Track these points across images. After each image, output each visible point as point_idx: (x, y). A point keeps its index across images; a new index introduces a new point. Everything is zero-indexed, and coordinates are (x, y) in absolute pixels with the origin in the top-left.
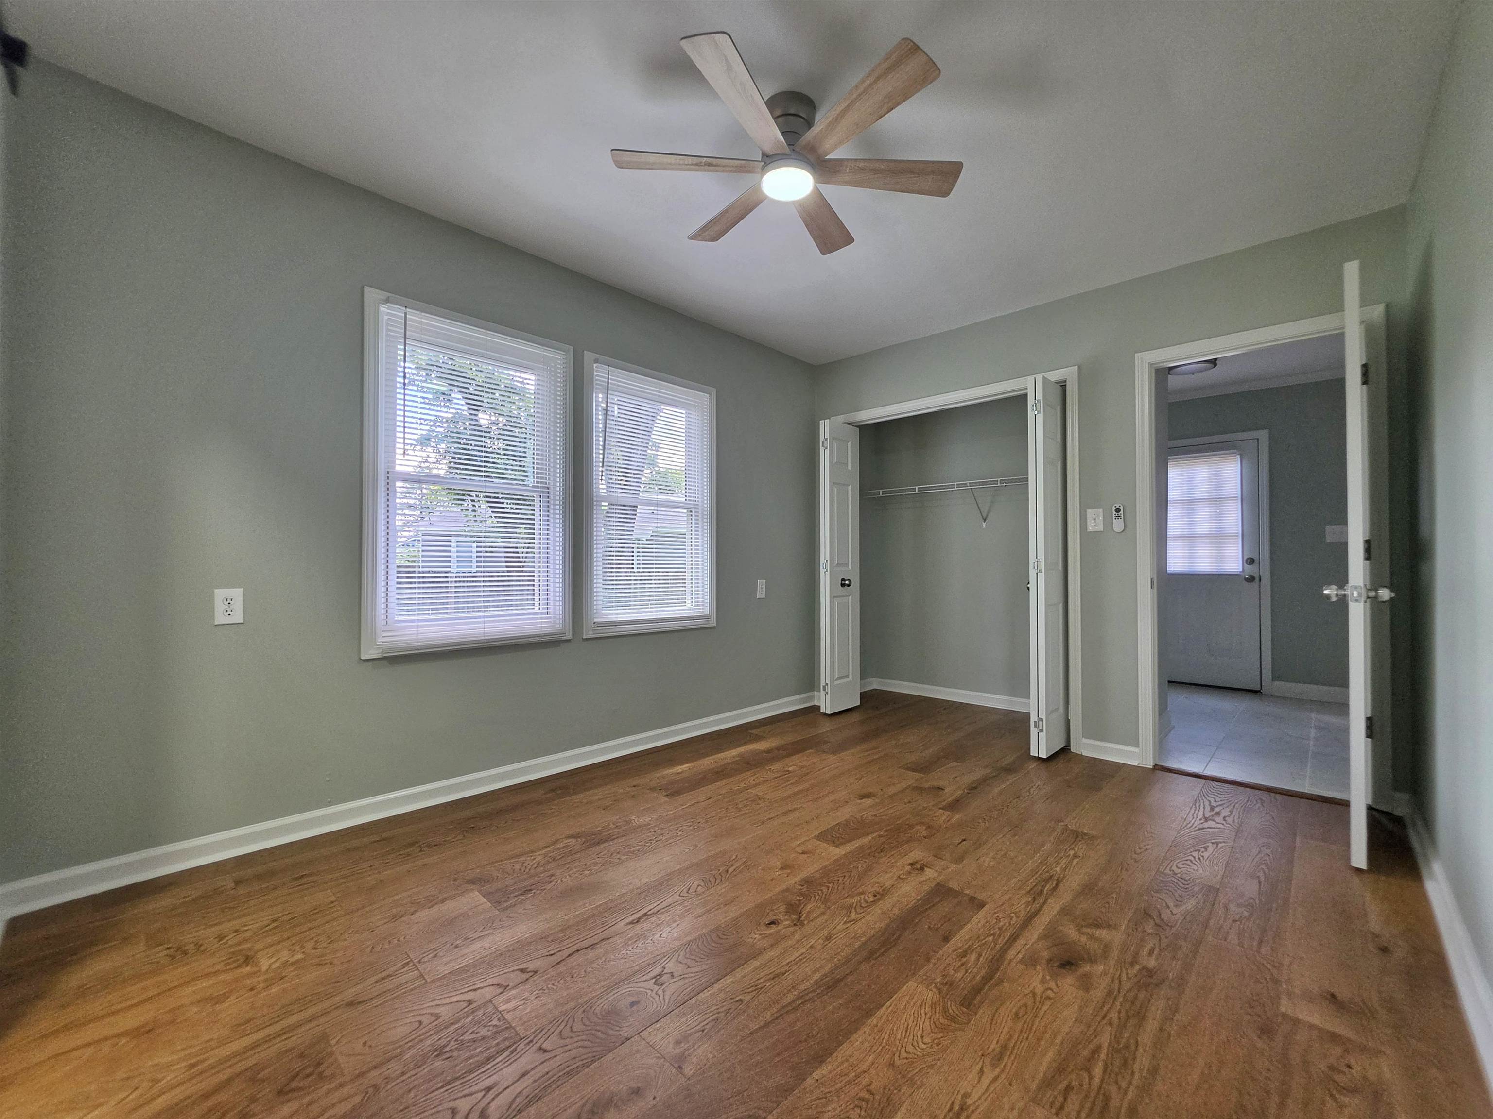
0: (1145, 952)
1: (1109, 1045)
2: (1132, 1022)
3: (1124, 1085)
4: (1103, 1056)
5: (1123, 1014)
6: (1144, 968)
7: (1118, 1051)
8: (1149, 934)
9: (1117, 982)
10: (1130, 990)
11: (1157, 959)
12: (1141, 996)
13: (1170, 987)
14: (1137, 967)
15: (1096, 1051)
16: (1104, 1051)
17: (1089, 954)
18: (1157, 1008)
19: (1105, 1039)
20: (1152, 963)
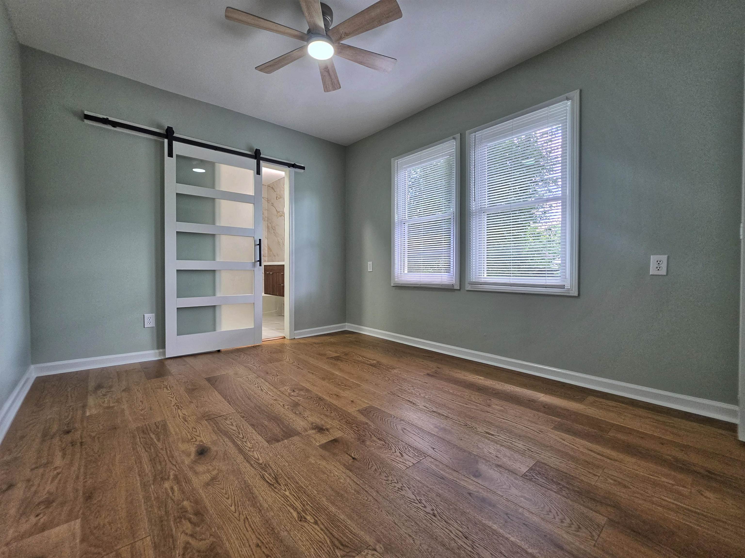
0: (176, 488)
1: (156, 444)
2: (154, 456)
3: (142, 440)
4: (155, 440)
5: (160, 455)
6: (168, 478)
7: (151, 445)
8: (183, 500)
9: (174, 463)
10: (166, 465)
11: (166, 489)
12: (159, 468)
13: (149, 481)
14: (172, 477)
15: (159, 440)
16: (156, 442)
17: (199, 463)
18: (147, 467)
19: (160, 445)
20: (167, 485)
